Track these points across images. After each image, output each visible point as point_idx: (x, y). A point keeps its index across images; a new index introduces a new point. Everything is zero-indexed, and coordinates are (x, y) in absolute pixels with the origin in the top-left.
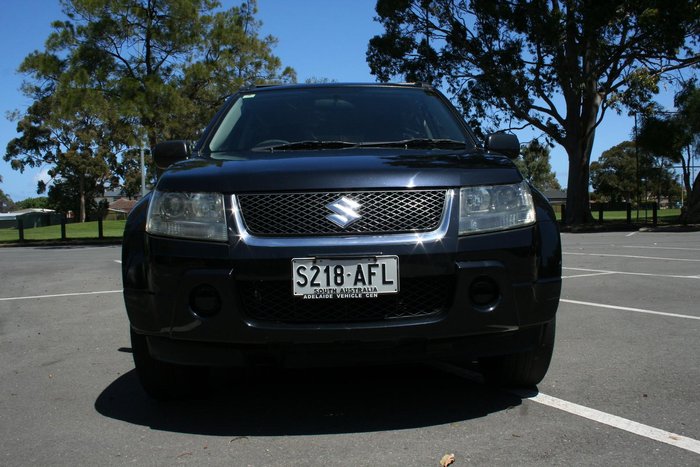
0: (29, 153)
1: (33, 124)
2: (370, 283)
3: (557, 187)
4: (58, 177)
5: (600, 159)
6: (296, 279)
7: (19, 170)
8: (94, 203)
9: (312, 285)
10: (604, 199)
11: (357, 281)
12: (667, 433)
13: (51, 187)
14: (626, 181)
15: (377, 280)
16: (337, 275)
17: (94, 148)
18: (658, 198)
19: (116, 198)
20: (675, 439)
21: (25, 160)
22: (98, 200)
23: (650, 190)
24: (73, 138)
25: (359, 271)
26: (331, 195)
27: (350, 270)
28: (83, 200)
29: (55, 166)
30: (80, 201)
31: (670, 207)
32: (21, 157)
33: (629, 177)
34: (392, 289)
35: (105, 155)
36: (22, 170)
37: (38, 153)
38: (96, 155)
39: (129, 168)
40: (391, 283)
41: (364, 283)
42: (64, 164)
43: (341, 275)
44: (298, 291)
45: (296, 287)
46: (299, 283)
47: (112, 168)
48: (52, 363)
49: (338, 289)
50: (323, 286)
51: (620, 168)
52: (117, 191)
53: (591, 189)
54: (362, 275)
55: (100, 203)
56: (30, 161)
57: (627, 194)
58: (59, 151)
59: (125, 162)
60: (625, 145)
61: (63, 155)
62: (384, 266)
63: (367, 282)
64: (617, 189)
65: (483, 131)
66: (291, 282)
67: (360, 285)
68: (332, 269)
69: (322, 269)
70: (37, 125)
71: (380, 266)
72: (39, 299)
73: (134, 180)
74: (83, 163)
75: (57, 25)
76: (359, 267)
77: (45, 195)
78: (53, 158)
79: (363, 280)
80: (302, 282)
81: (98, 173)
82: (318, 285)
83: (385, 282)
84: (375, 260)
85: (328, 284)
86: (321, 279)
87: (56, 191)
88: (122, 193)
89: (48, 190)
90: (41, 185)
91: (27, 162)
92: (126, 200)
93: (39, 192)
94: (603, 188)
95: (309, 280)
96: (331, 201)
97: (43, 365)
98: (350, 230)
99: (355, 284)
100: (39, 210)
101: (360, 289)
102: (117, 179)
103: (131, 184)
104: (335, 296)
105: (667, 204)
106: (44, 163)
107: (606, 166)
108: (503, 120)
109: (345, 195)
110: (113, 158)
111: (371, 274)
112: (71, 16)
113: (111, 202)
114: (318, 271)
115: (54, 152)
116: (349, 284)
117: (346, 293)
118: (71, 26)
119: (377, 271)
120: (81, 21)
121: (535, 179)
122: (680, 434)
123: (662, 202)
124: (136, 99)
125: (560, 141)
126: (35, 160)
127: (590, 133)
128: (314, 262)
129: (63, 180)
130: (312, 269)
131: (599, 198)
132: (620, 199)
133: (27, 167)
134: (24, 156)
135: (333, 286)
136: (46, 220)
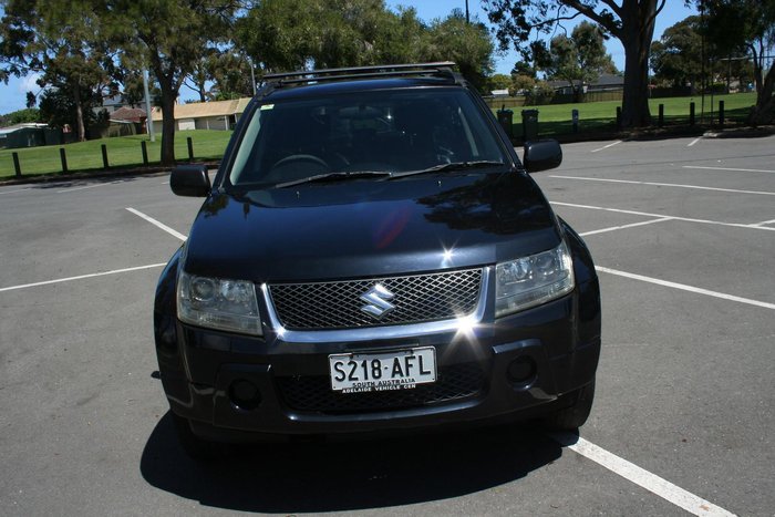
0: (12, 61)
1: (13, 27)
2: (408, 374)
3: (613, 71)
4: (48, 86)
5: (663, 37)
6: (334, 374)
7: (3, 81)
8: (92, 114)
9: (351, 379)
10: (667, 84)
11: (394, 373)
12: (700, 499)
13: (42, 97)
14: (691, 62)
15: (414, 372)
16: (374, 369)
17: (87, 51)
18: (728, 80)
19: (116, 107)
20: (706, 508)
21: (9, 69)
22: (97, 110)
23: (718, 72)
24: (62, 42)
25: (396, 363)
26: (364, 283)
27: (387, 363)
28: (80, 111)
29: (44, 74)
30: (77, 114)
31: (741, 91)
33: (694, 57)
34: (430, 379)
35: (99, 59)
36: (7, 81)
37: (22, 60)
38: (90, 60)
39: (128, 72)
40: (429, 373)
41: (402, 375)
42: (53, 71)
43: (379, 368)
44: (336, 386)
45: (334, 382)
46: (337, 378)
47: (110, 74)
48: (87, 400)
49: (377, 382)
50: (362, 380)
51: (685, 48)
52: (117, 99)
53: (651, 73)
54: (400, 368)
55: (100, 113)
56: (14, 70)
57: (692, 77)
58: (46, 57)
59: (123, 66)
60: (691, 19)
61: (51, 61)
62: (420, 357)
63: (404, 373)
64: (681, 72)
65: (527, 21)
66: (329, 378)
67: (397, 377)
68: (369, 364)
69: (359, 363)
70: (18, 27)
71: (417, 358)
72: (54, 285)
73: (135, 86)
74: (76, 69)
76: (396, 360)
77: (37, 106)
78: (41, 64)
79: (400, 372)
80: (340, 377)
81: (92, 80)
82: (357, 379)
83: (422, 373)
84: (412, 352)
85: (366, 378)
86: (359, 373)
87: (48, 103)
88: (122, 101)
89: (38, 101)
90: (31, 97)
91: (12, 71)
92: (128, 108)
93: (28, 105)
94: (666, 71)
95: (347, 375)
96: (365, 290)
97: (79, 404)
98: (385, 321)
99: (393, 376)
100: (31, 125)
101: (398, 381)
102: (116, 86)
103: (131, 90)
104: (373, 388)
105: (738, 87)
106: (30, 72)
107: (669, 45)
108: (550, 7)
109: (378, 282)
110: (109, 62)
111: (408, 366)
113: (111, 111)
114: (356, 365)
115: (41, 58)
116: (386, 376)
117: (385, 385)
119: (415, 363)
121: (588, 63)
122: (712, 502)
123: (731, 85)
124: (130, 11)
125: (615, 33)
126: (20, 69)
127: (650, 21)
128: (351, 357)
129: (55, 89)
130: (350, 364)
131: (661, 83)
132: (684, 83)
133: (12, 76)
134: (7, 64)
135: (371, 379)
136: (40, 138)
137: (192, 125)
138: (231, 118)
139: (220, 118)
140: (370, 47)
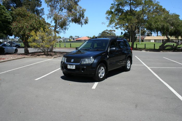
0: (119, 25)
26: (72, 59)
29: (125, 28)
32: (117, 26)
36: (118, 29)
40: (75, 68)
45: (68, 67)
49: (71, 68)
61: (127, 26)
75: (112, 4)
77: (123, 35)
78: (125, 26)
84: (73, 65)
87: (125, 34)
90: (122, 33)
91: (119, 27)
93: (121, 34)
103: (142, 33)
112: (115, 2)
118: (115, 4)
120: (116, 3)
129: (127, 32)
137: (153, 41)
138: (163, 40)
139: (160, 40)
140: (172, 28)
